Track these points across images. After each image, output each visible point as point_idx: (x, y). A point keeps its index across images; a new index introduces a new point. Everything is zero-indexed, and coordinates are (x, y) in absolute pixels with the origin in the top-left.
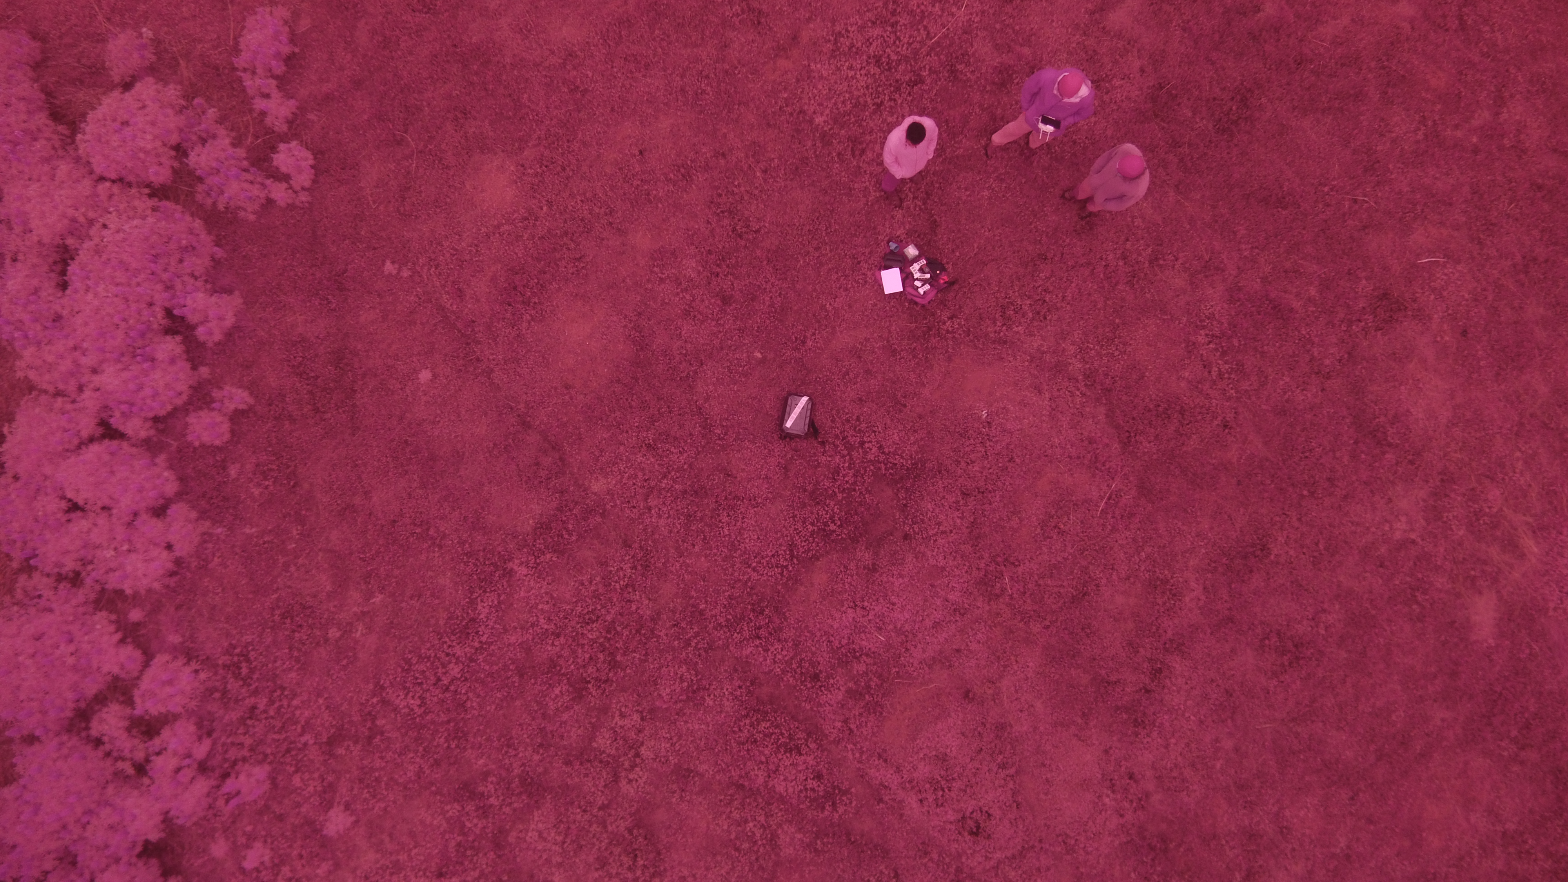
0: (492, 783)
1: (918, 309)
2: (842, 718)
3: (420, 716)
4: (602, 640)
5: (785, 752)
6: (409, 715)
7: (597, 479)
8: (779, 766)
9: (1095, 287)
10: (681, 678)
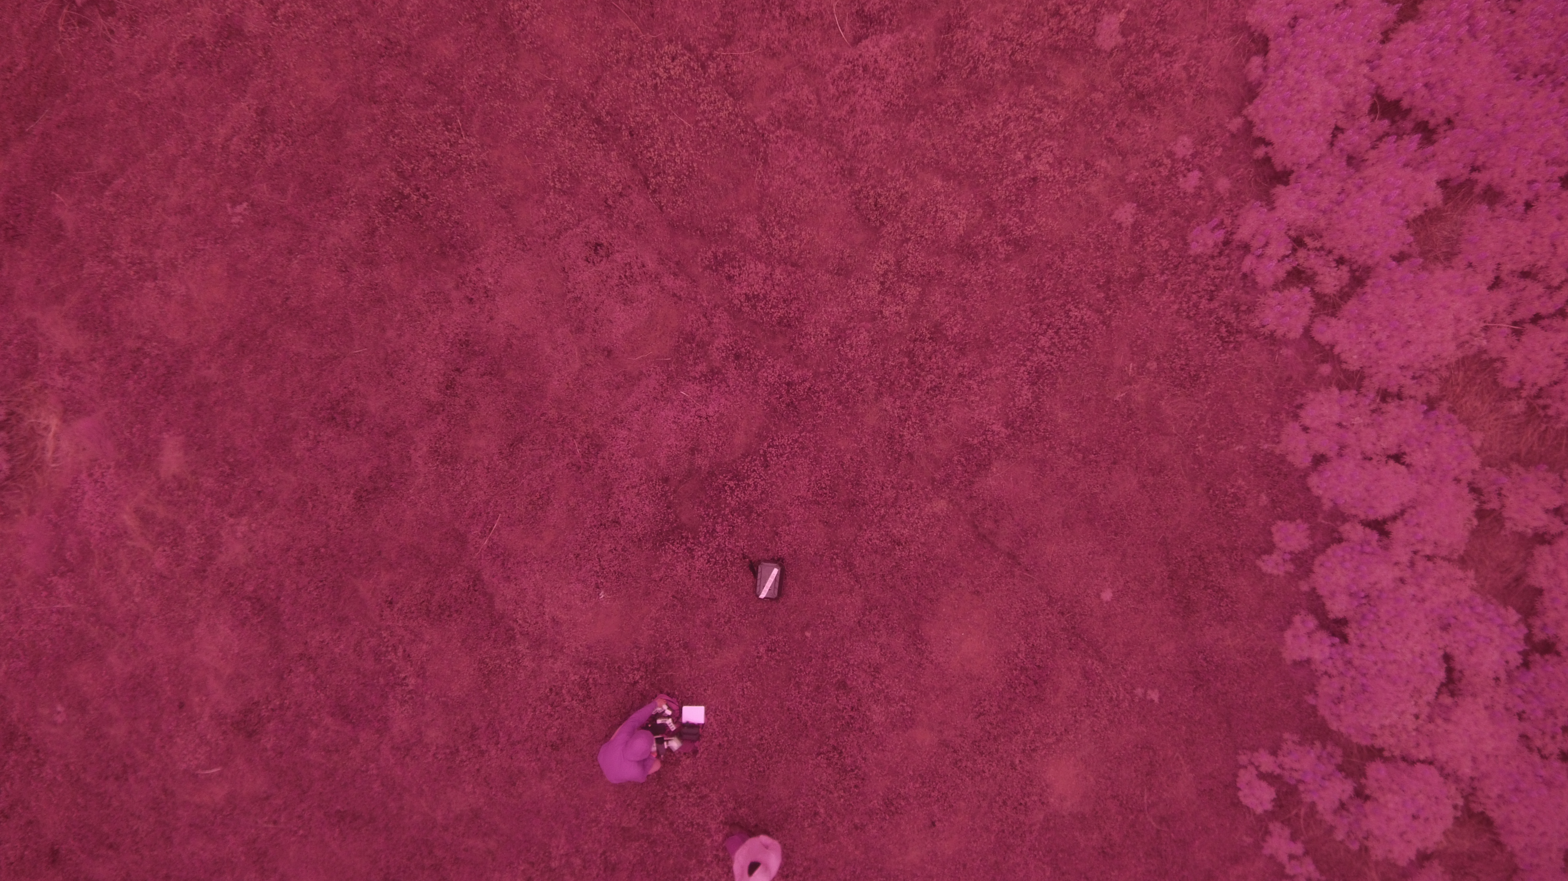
0: (1001, 253)
1: (666, 689)
2: (713, 326)
3: (1069, 302)
4: (923, 374)
5: (758, 295)
6: (1078, 303)
7: (942, 510)
8: (764, 284)
9: (507, 722)
10: (852, 348)
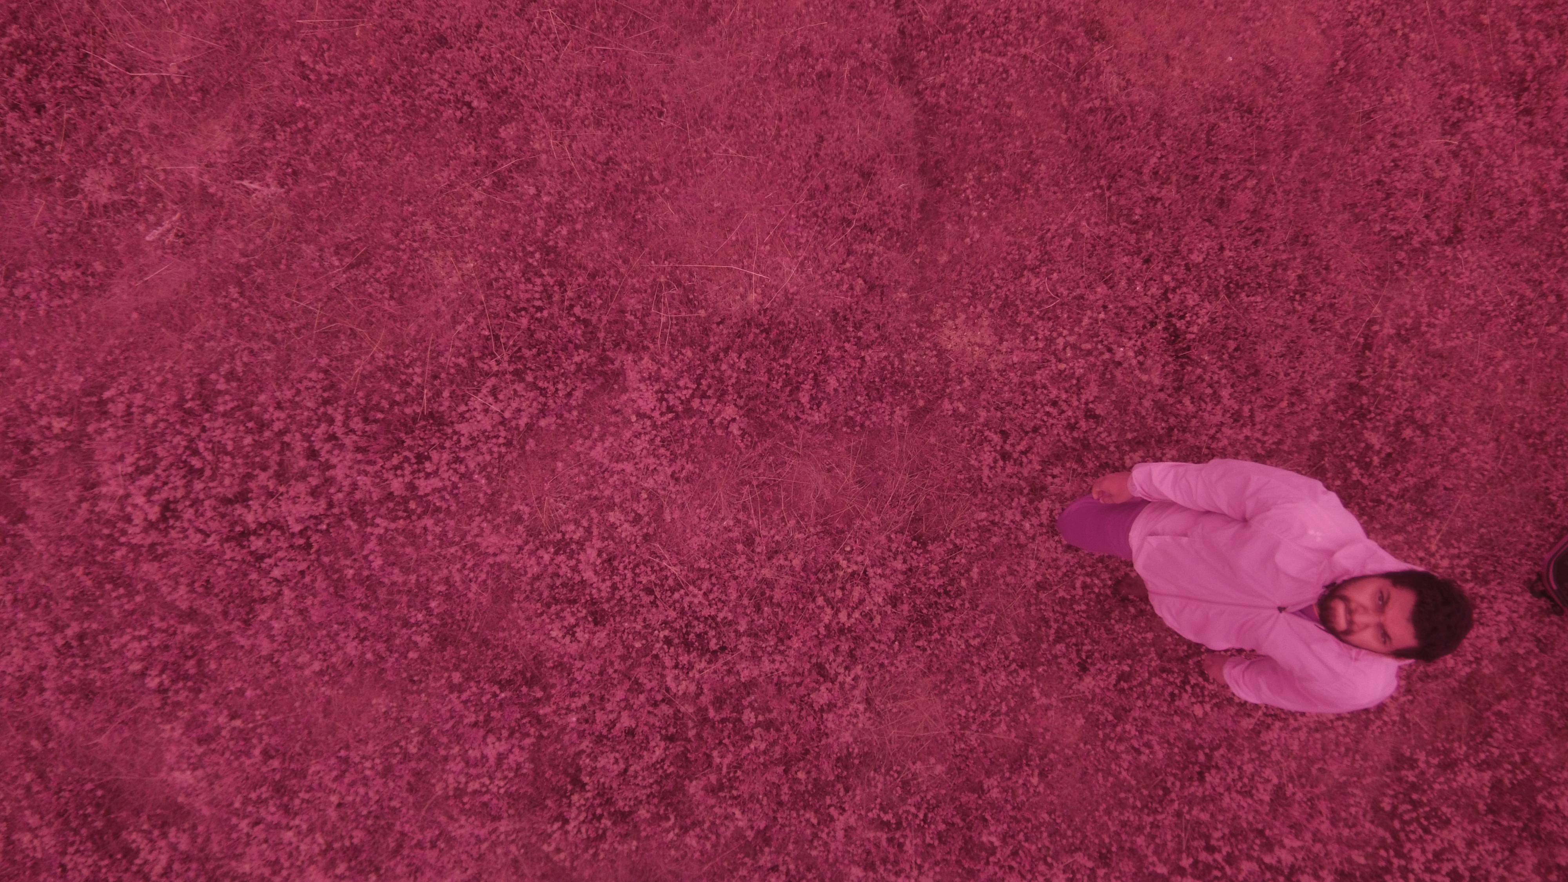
6: (110, 523)
7: (973, 322)
